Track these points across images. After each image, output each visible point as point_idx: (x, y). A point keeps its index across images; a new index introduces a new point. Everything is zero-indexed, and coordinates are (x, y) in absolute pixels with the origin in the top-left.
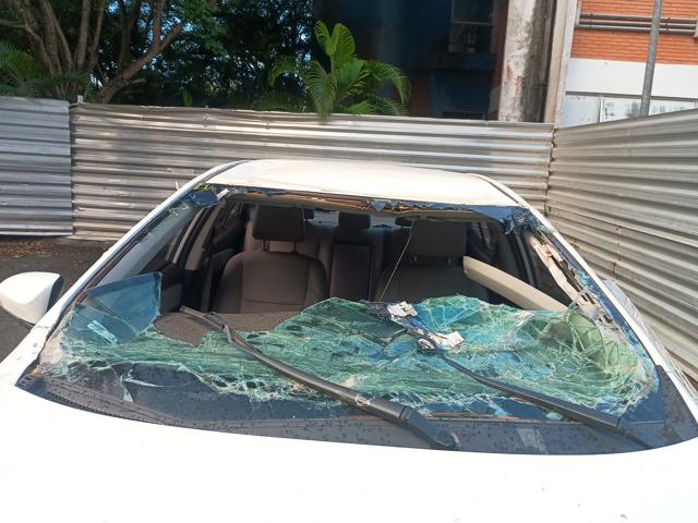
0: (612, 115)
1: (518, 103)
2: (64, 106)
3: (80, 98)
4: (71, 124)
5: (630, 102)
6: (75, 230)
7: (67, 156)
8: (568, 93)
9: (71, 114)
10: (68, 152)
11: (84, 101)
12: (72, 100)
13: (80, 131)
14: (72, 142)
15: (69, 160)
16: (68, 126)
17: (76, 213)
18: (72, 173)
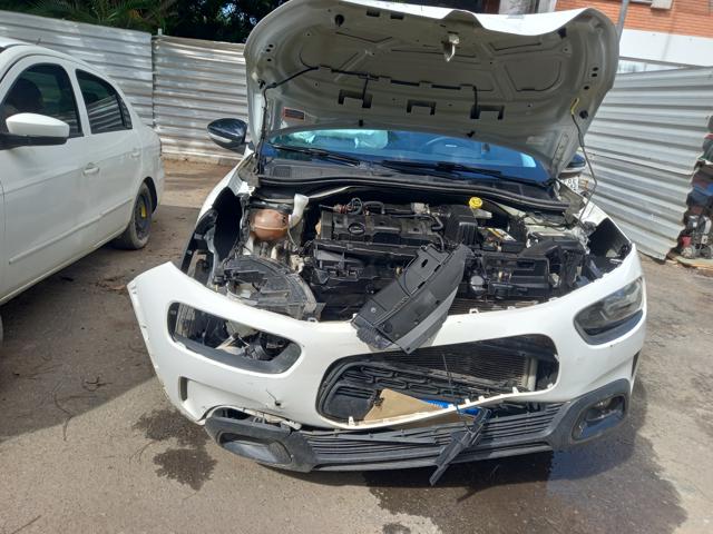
2: (147, 37)
3: (160, 31)
4: (153, 53)
7: (149, 81)
9: (153, 45)
10: (151, 78)
11: (164, 33)
12: (154, 32)
13: (160, 60)
14: (154, 69)
15: (150, 85)
16: (150, 55)
18: (154, 95)
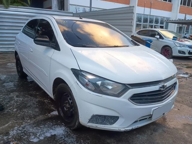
0: (80, 11)
1: (57, 6)
5: (83, 7)
8: (70, 4)
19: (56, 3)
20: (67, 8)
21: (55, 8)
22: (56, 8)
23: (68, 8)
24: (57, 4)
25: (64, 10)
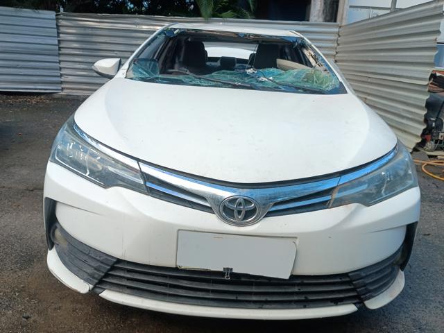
1: (321, 12)
2: (52, 14)
3: (62, 9)
6: (63, 89)
7: (56, 45)
8: (351, 7)
10: (57, 43)
11: (65, 11)
12: (57, 11)
13: (62, 30)
14: (58, 36)
15: (57, 47)
16: (55, 26)
17: (63, 79)
19: (319, 5)
20: (342, 15)
21: (316, 18)
22: (319, 18)
23: (344, 16)
24: (322, 9)
25: (335, 21)
